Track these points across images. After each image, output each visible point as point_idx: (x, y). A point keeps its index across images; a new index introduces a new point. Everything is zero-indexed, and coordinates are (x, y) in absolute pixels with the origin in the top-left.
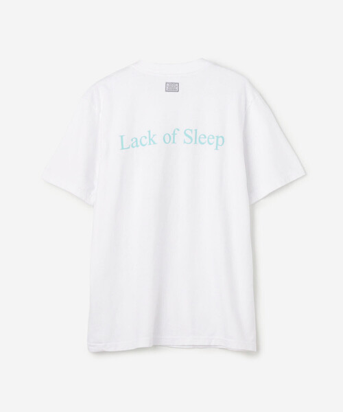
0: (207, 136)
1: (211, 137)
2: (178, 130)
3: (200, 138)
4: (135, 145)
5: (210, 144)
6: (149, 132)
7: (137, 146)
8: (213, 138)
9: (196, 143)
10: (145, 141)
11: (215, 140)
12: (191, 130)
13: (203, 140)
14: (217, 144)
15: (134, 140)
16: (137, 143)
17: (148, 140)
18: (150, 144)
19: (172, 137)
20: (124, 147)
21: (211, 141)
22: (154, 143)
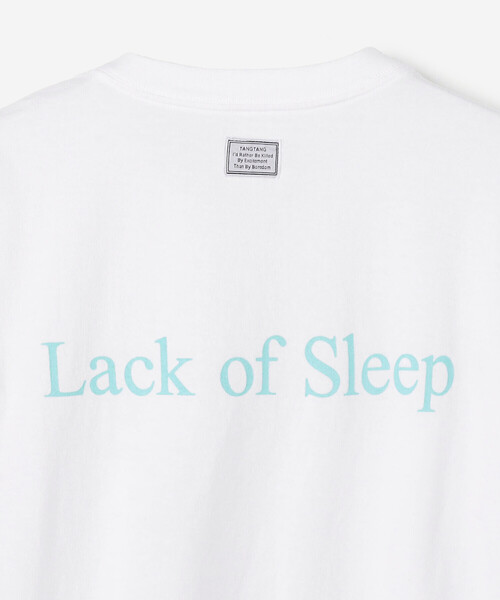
0: (392, 362)
1: (405, 362)
2: (282, 342)
3: (365, 370)
4: (103, 382)
5: (404, 391)
6: (163, 342)
7: (113, 389)
8: (415, 367)
9: (351, 391)
10: (142, 377)
11: (421, 374)
12: (332, 342)
13: (377, 379)
14: (429, 391)
15: (102, 366)
16: (112, 381)
17: (156, 374)
18: (165, 391)
19: (257, 368)
20: (62, 389)
21: (407, 378)
22: (183, 391)
